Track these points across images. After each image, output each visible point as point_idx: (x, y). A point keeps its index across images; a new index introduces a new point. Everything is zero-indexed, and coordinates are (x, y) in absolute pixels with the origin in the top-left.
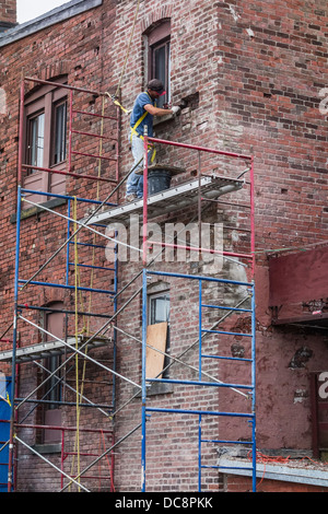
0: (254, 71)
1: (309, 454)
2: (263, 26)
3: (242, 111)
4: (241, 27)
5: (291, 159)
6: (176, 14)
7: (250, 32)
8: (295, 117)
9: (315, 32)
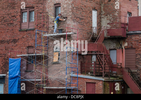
0: (75, 14)
1: (80, 73)
2: (76, 7)
3: (74, 21)
4: (74, 7)
5: (79, 28)
6: (62, 3)
7: (75, 8)
8: (80, 21)
9: (82, 8)
